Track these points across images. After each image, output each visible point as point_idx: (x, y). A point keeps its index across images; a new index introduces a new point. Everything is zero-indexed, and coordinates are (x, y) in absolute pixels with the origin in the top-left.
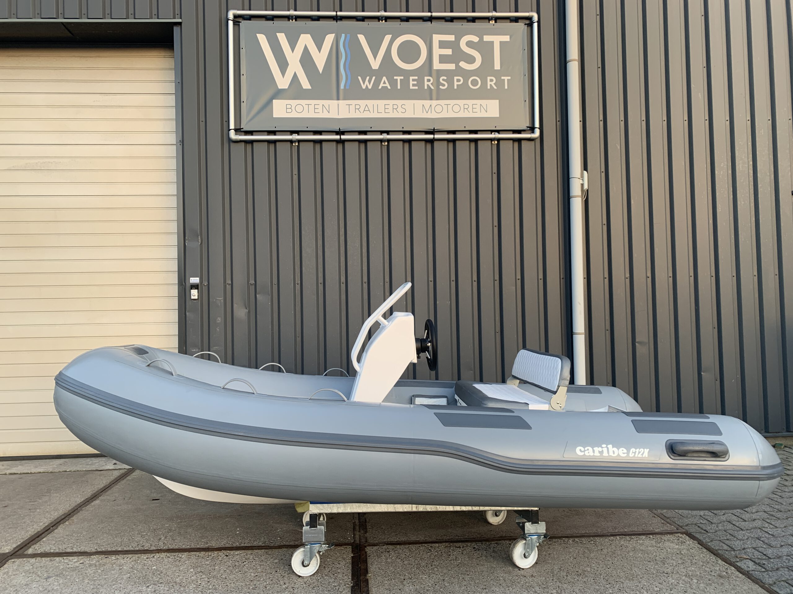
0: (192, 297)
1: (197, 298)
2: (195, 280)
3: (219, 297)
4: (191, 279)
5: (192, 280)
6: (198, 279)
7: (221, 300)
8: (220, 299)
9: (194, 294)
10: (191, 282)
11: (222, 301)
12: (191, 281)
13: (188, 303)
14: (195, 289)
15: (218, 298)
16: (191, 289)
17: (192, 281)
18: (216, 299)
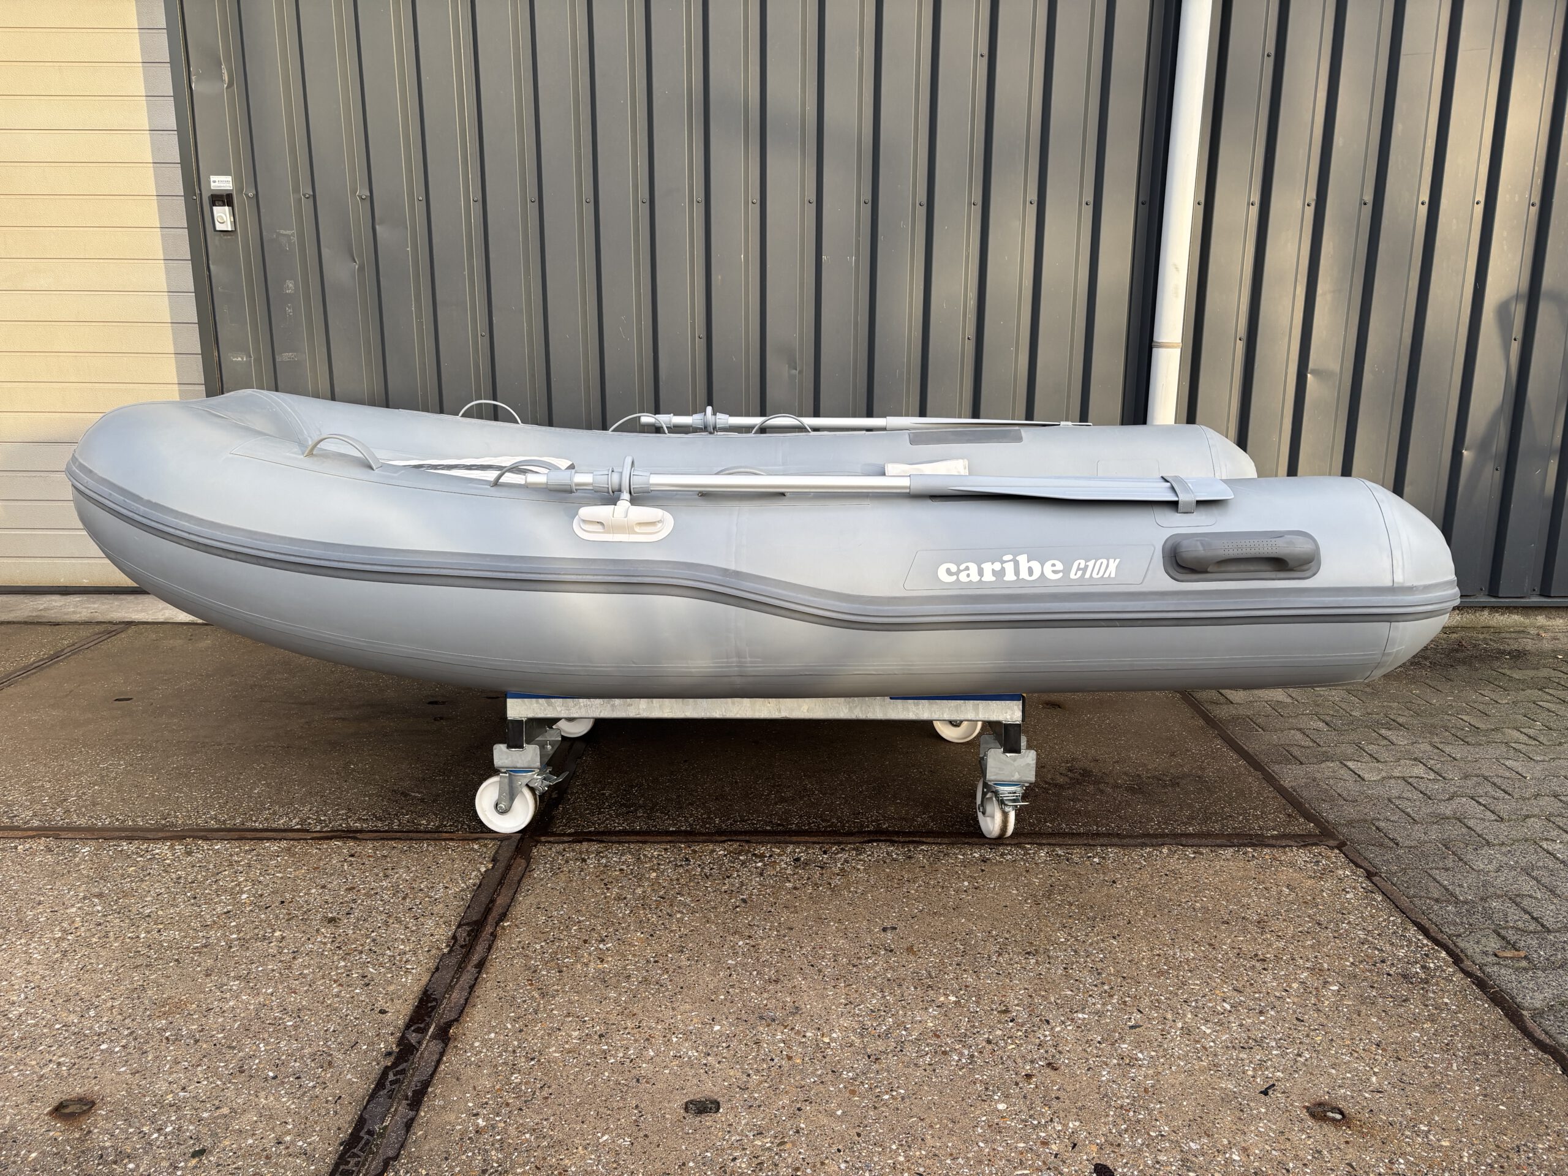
0: (219, 227)
1: (230, 229)
2: (222, 183)
3: (285, 230)
4: (213, 178)
5: (214, 182)
6: (230, 179)
7: (288, 236)
8: (289, 232)
9: (223, 217)
10: (214, 186)
11: (295, 239)
12: (212, 184)
13: (212, 242)
14: (224, 205)
15: (282, 232)
16: (214, 205)
17: (217, 184)
18: (279, 234)
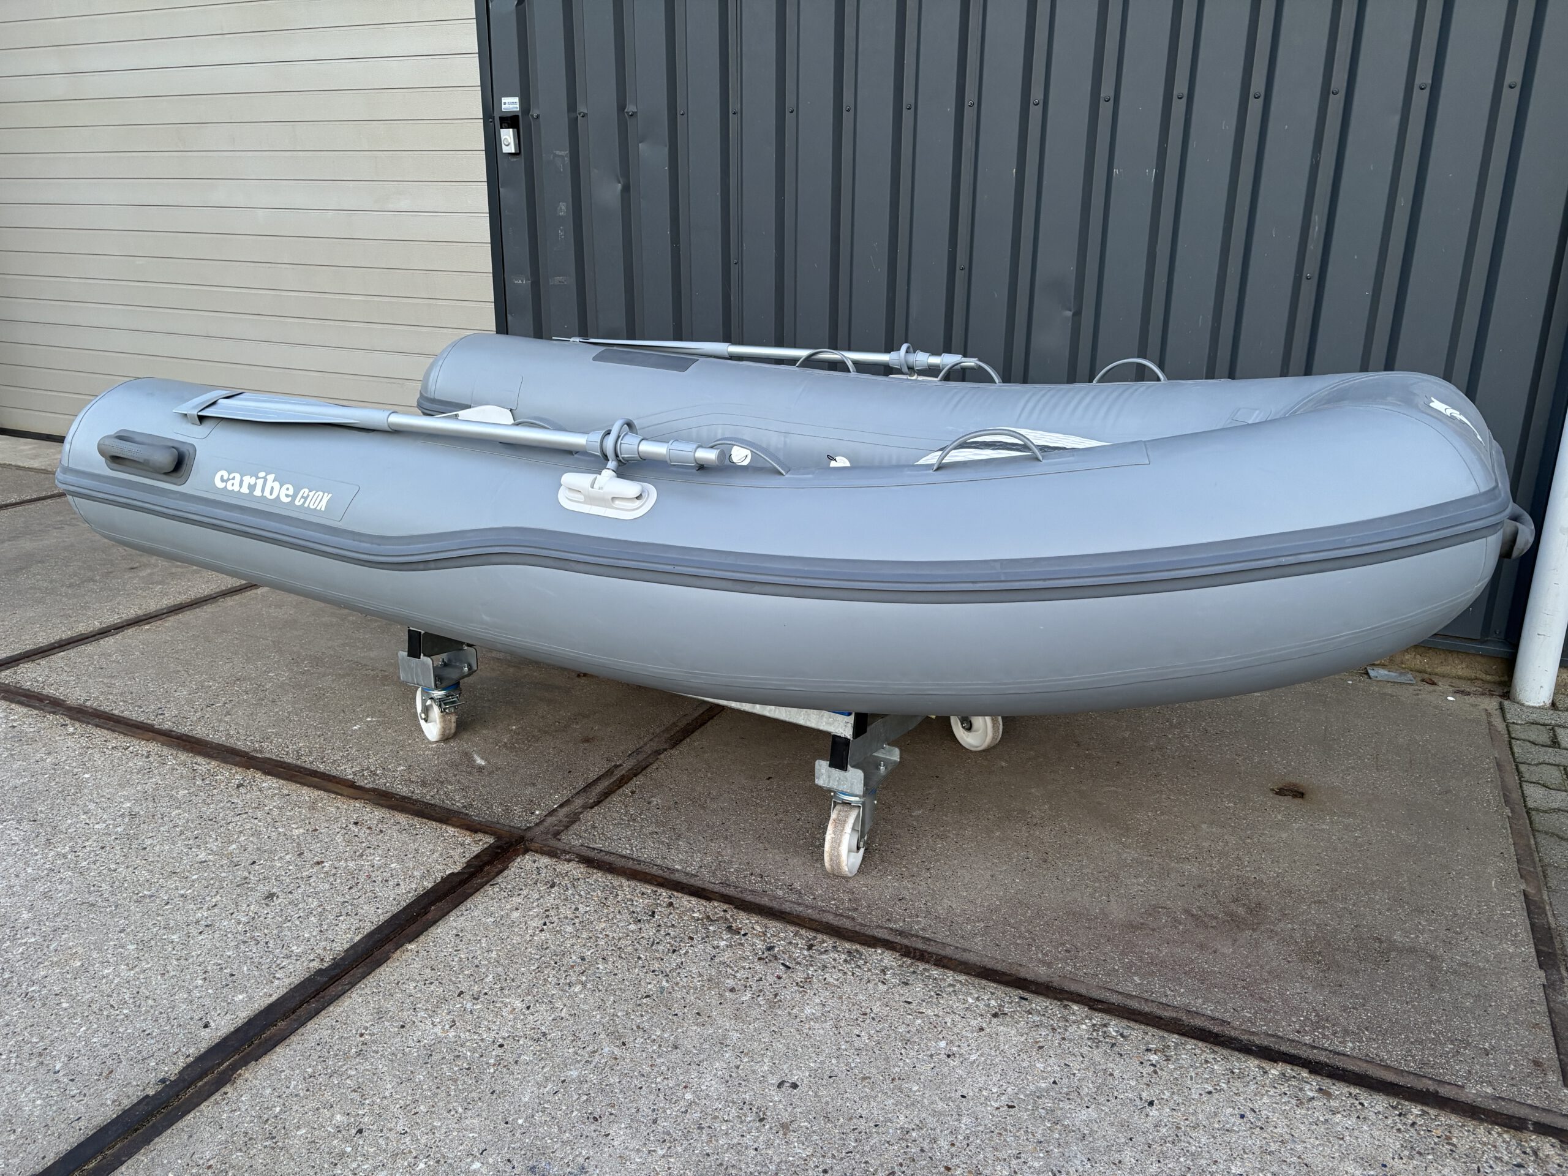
0: (506, 149)
1: (513, 151)
2: (510, 104)
3: (560, 151)
4: (504, 100)
5: (505, 103)
6: (516, 100)
7: (564, 157)
8: (562, 153)
10: (504, 108)
13: (503, 164)
14: (509, 128)
15: (558, 152)
16: (502, 128)
17: (507, 106)
